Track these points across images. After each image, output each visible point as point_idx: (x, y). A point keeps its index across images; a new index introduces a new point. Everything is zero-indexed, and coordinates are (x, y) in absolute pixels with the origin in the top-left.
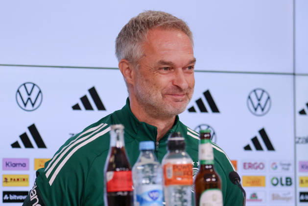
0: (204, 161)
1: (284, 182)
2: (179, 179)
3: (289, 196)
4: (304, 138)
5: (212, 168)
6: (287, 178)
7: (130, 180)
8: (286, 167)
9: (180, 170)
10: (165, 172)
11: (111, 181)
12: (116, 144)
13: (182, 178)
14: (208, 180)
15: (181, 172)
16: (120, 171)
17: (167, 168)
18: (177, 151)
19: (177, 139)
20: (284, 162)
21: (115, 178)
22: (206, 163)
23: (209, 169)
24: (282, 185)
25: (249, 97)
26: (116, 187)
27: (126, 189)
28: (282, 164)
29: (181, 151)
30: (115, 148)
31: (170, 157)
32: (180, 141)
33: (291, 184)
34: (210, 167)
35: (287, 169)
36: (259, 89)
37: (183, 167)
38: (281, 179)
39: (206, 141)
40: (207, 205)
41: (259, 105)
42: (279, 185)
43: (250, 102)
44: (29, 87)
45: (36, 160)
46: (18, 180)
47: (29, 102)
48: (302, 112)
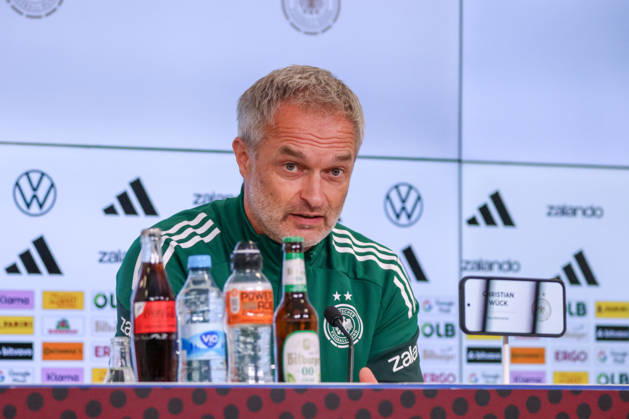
0: (292, 286)
1: (442, 330)
3: (450, 353)
4: (475, 263)
5: (303, 298)
6: (447, 326)
7: (172, 314)
8: (445, 307)
9: (251, 300)
10: (227, 303)
11: (140, 317)
13: (256, 313)
14: (297, 316)
16: (156, 300)
17: (232, 298)
18: (248, 271)
19: (247, 251)
20: (441, 300)
21: (147, 313)
22: (294, 290)
23: (299, 299)
24: (439, 335)
25: (388, 197)
26: (148, 327)
27: (165, 329)
28: (439, 303)
31: (236, 280)
32: (252, 255)
33: (453, 335)
34: (301, 296)
35: (448, 311)
36: (404, 184)
37: (257, 295)
38: (438, 326)
39: (294, 254)
40: (294, 356)
41: (404, 209)
42: (435, 336)
43: (388, 204)
44: (35, 178)
45: (45, 293)
46: (16, 324)
47: (35, 202)
48: (473, 222)
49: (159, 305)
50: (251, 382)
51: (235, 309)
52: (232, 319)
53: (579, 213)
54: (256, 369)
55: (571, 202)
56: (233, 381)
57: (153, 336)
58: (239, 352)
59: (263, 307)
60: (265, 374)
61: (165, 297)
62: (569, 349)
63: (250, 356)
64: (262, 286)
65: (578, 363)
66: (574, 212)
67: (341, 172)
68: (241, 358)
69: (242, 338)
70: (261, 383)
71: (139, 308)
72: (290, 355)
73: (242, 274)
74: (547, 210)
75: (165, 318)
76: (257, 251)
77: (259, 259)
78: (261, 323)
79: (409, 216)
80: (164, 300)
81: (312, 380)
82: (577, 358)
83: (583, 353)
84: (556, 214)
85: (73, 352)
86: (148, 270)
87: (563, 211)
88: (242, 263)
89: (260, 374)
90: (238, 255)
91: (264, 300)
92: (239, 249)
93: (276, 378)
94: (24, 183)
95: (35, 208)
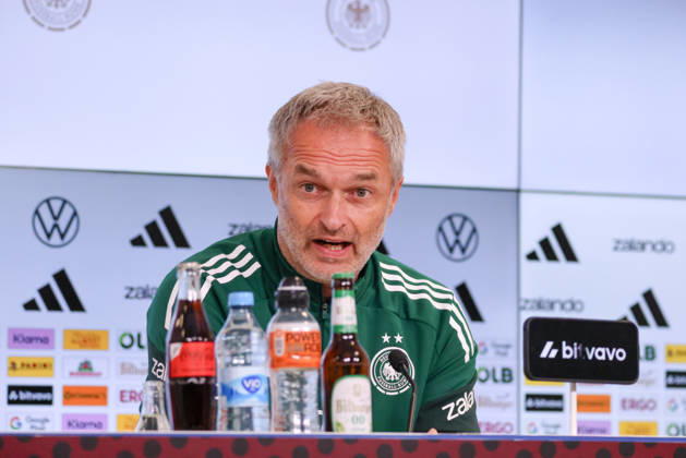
0: (341, 327)
1: (499, 375)
2: (296, 357)
3: (507, 400)
4: (534, 301)
5: (354, 339)
6: (504, 370)
7: (211, 357)
8: (502, 350)
9: (298, 341)
10: (271, 345)
11: (176, 359)
12: (187, 295)
13: (302, 355)
14: (347, 360)
15: (301, 346)
16: (193, 341)
17: (276, 339)
18: (294, 310)
19: (293, 288)
20: (499, 342)
21: (184, 354)
22: (344, 331)
23: (349, 340)
24: (495, 380)
25: (441, 229)
26: (185, 370)
27: (204, 373)
28: (496, 346)
29: (300, 310)
30: (185, 302)
33: (510, 380)
34: (351, 337)
35: (505, 354)
36: (458, 215)
37: (303, 336)
38: (494, 371)
39: (344, 292)
40: (343, 403)
41: (457, 242)
42: (490, 381)
43: (441, 238)
44: (56, 205)
45: (66, 332)
46: (34, 365)
47: (56, 232)
48: (532, 256)
49: (197, 346)
50: (297, 431)
51: (279, 352)
52: (276, 363)
53: (648, 247)
54: (302, 417)
55: (640, 236)
56: (276, 429)
57: (190, 381)
58: (283, 399)
59: (310, 349)
60: (312, 422)
61: (203, 337)
62: (637, 397)
63: (295, 403)
64: (308, 327)
65: (646, 412)
66: (643, 246)
67: (367, 193)
68: (287, 406)
69: (287, 383)
70: (307, 432)
71: (175, 350)
72: (338, 402)
73: (287, 314)
74: (613, 245)
75: (203, 361)
76: (303, 288)
77: (305, 296)
78: (309, 367)
79: (463, 250)
80: (203, 341)
81: (363, 430)
82: (645, 407)
83: (651, 401)
84: (624, 249)
85: (97, 397)
86: (185, 308)
87: (631, 246)
88: (288, 301)
89: (307, 422)
90: (282, 292)
91: (311, 342)
92: (284, 285)
93: (323, 427)
94: (44, 211)
95: (56, 238)
